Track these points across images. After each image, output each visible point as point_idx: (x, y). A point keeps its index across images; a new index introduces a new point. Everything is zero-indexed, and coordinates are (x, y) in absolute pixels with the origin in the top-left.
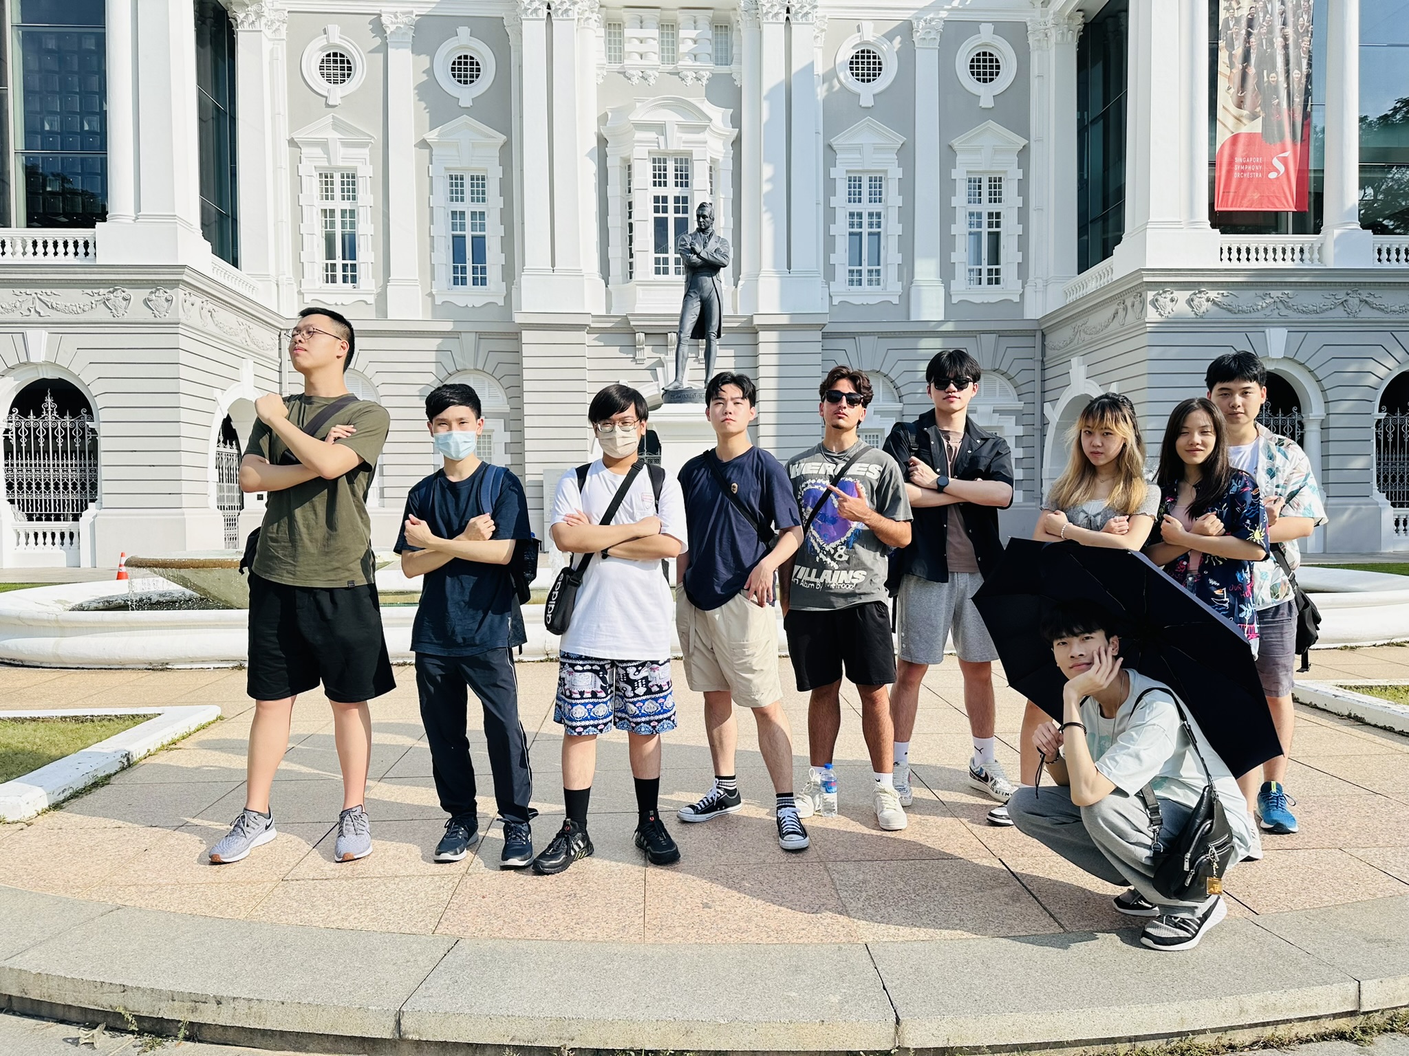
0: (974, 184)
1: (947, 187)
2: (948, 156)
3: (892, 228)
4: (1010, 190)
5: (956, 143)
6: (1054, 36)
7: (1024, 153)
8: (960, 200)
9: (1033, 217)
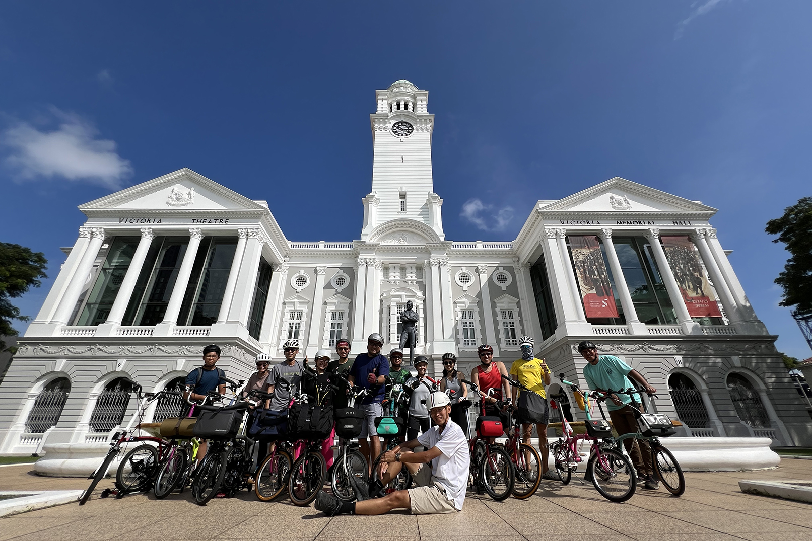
0: (503, 313)
1: (495, 314)
2: (494, 305)
3: (477, 327)
4: (515, 314)
5: (496, 301)
6: (522, 270)
7: (518, 304)
8: (499, 318)
9: (525, 323)
